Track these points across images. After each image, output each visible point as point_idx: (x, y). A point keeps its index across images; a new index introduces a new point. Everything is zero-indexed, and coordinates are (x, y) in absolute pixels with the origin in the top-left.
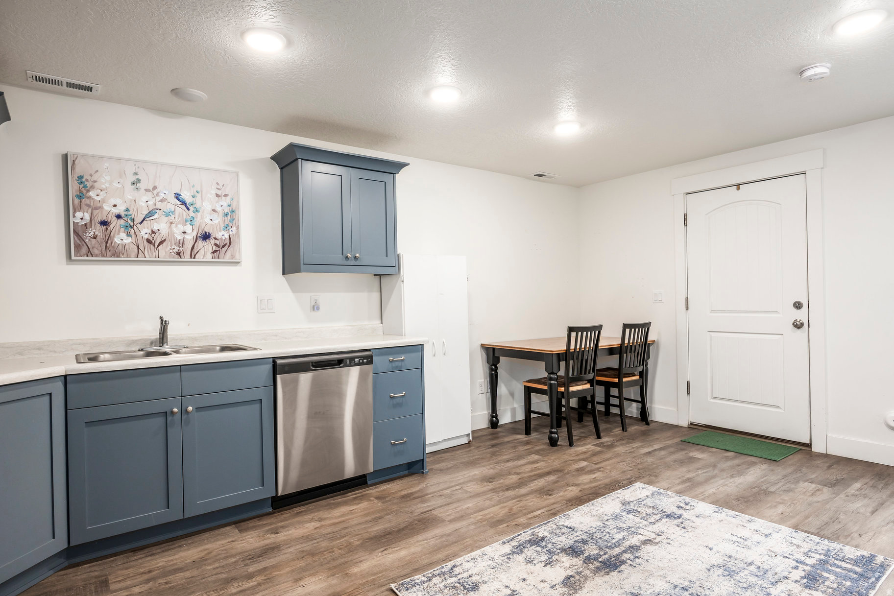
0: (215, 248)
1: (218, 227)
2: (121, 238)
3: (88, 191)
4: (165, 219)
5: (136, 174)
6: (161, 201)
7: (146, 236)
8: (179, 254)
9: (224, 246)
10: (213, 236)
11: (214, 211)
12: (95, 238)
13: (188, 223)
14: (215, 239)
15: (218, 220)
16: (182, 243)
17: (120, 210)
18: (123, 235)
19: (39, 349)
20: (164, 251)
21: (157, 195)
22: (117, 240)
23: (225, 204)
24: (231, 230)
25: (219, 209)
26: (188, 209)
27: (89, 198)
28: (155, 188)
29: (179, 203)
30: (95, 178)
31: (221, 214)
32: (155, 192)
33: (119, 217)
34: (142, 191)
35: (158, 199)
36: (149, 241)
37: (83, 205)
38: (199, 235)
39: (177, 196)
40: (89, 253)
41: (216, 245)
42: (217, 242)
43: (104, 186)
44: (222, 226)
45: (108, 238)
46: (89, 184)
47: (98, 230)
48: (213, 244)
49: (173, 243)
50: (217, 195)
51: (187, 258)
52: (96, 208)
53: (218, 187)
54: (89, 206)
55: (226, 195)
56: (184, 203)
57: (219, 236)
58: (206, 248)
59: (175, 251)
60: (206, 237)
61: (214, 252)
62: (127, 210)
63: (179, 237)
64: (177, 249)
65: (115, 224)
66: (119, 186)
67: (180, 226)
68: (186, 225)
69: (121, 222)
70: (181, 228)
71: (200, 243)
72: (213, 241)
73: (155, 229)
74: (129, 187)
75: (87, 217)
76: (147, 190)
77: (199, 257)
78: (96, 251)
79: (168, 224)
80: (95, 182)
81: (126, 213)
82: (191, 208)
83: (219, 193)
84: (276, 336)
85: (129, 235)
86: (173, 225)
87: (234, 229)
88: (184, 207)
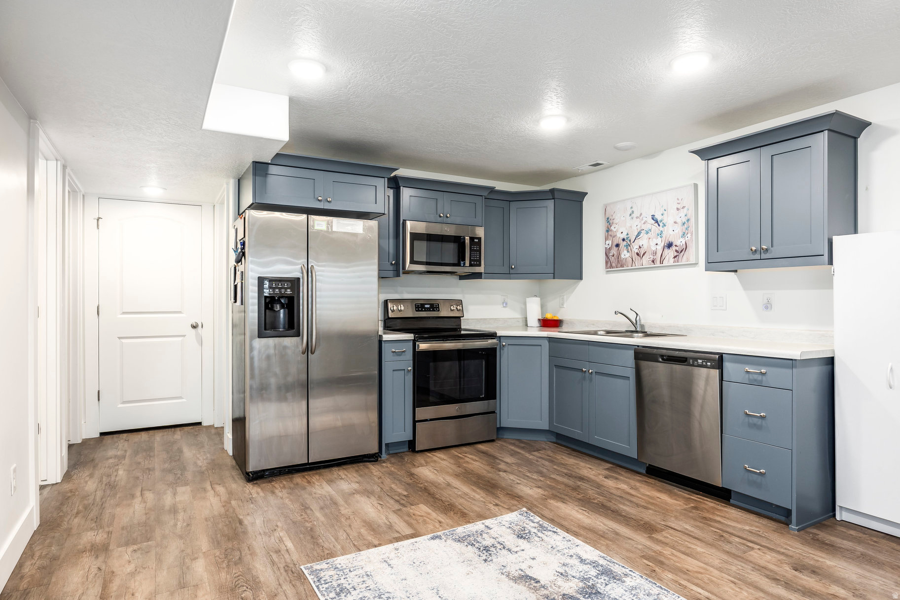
0: (676, 254)
1: (678, 236)
2: (625, 255)
3: (611, 226)
4: (646, 236)
5: (632, 208)
6: (644, 223)
7: (636, 251)
8: (653, 261)
9: (681, 251)
10: (674, 244)
11: (675, 223)
12: (613, 256)
13: (659, 237)
14: (676, 246)
15: (679, 229)
16: (655, 253)
17: (624, 236)
18: (625, 252)
19: (593, 325)
20: (646, 261)
21: (642, 220)
22: (623, 256)
23: (683, 215)
24: (686, 236)
25: (679, 220)
26: (659, 225)
27: (611, 231)
28: (641, 214)
29: (654, 222)
30: (613, 217)
31: (680, 224)
32: (641, 218)
33: (624, 240)
34: (635, 218)
35: (643, 222)
36: (638, 254)
37: (609, 236)
38: (665, 245)
39: (653, 217)
40: (611, 267)
41: (676, 251)
42: (677, 248)
43: (617, 221)
44: (681, 234)
45: (619, 254)
46: (611, 222)
47: (614, 251)
48: (674, 250)
49: (650, 253)
50: (678, 209)
51: (658, 264)
52: (614, 237)
53: (678, 202)
54: (611, 236)
55: (684, 207)
56: (657, 222)
57: (678, 244)
58: (670, 253)
59: (651, 259)
60: (670, 245)
61: (675, 257)
62: (628, 234)
63: (654, 249)
64: (652, 257)
65: (623, 244)
66: (624, 219)
67: (654, 239)
68: (657, 238)
69: (625, 243)
70: (655, 241)
71: (666, 250)
72: (674, 248)
73: (641, 245)
74: (628, 218)
75: (610, 243)
76: (637, 217)
77: (665, 263)
78: (614, 265)
79: (648, 239)
80: (614, 219)
81: (627, 236)
82: (661, 224)
83: (679, 206)
84: (723, 332)
85: (628, 252)
86: (651, 239)
87: (689, 235)
88: (656, 224)
